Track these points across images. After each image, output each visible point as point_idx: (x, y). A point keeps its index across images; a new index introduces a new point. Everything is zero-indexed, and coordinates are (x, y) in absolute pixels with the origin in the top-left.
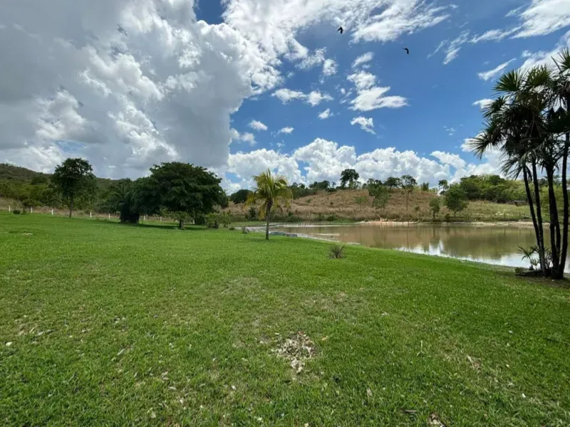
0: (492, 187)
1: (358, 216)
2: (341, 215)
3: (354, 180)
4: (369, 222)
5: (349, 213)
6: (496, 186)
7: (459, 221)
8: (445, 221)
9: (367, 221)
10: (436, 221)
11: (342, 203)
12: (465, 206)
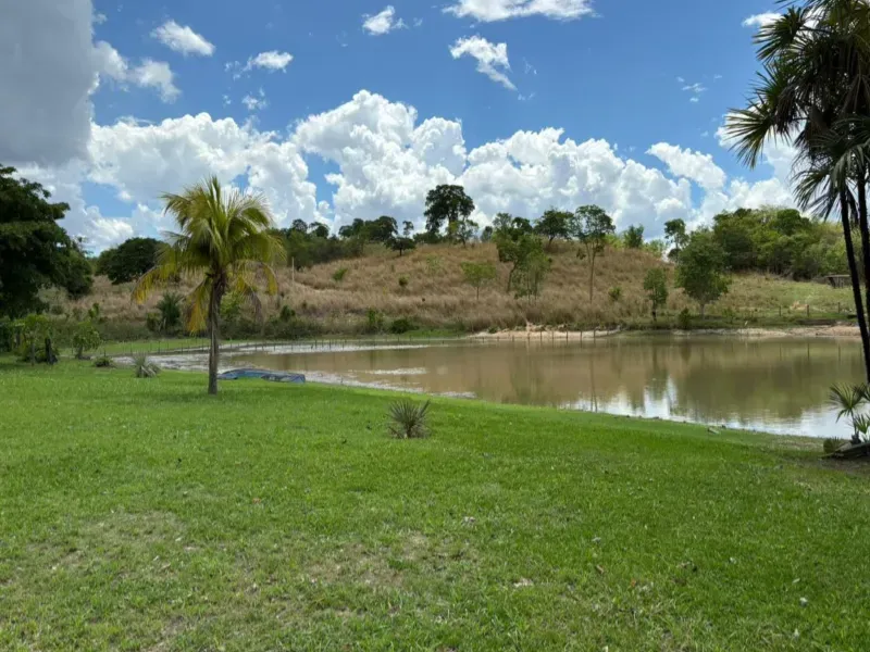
0: (782, 238)
1: (472, 317)
2: (427, 315)
3: (460, 218)
4: (499, 334)
5: (449, 310)
6: (791, 238)
7: (711, 328)
8: (679, 328)
9: (492, 331)
10: (658, 328)
11: (430, 281)
12: (723, 288)
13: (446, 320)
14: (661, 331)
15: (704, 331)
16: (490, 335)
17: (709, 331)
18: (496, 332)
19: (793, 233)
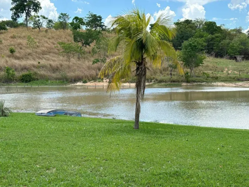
0: (210, 36)
2: (42, 72)
4: (88, 84)
6: (213, 36)
7: (199, 82)
8: (184, 82)
9: (85, 82)
10: (174, 81)
11: (29, 51)
12: (201, 62)
13: (54, 75)
14: (175, 83)
15: (196, 83)
16: (84, 84)
17: (198, 83)
18: (87, 82)
19: (214, 34)
